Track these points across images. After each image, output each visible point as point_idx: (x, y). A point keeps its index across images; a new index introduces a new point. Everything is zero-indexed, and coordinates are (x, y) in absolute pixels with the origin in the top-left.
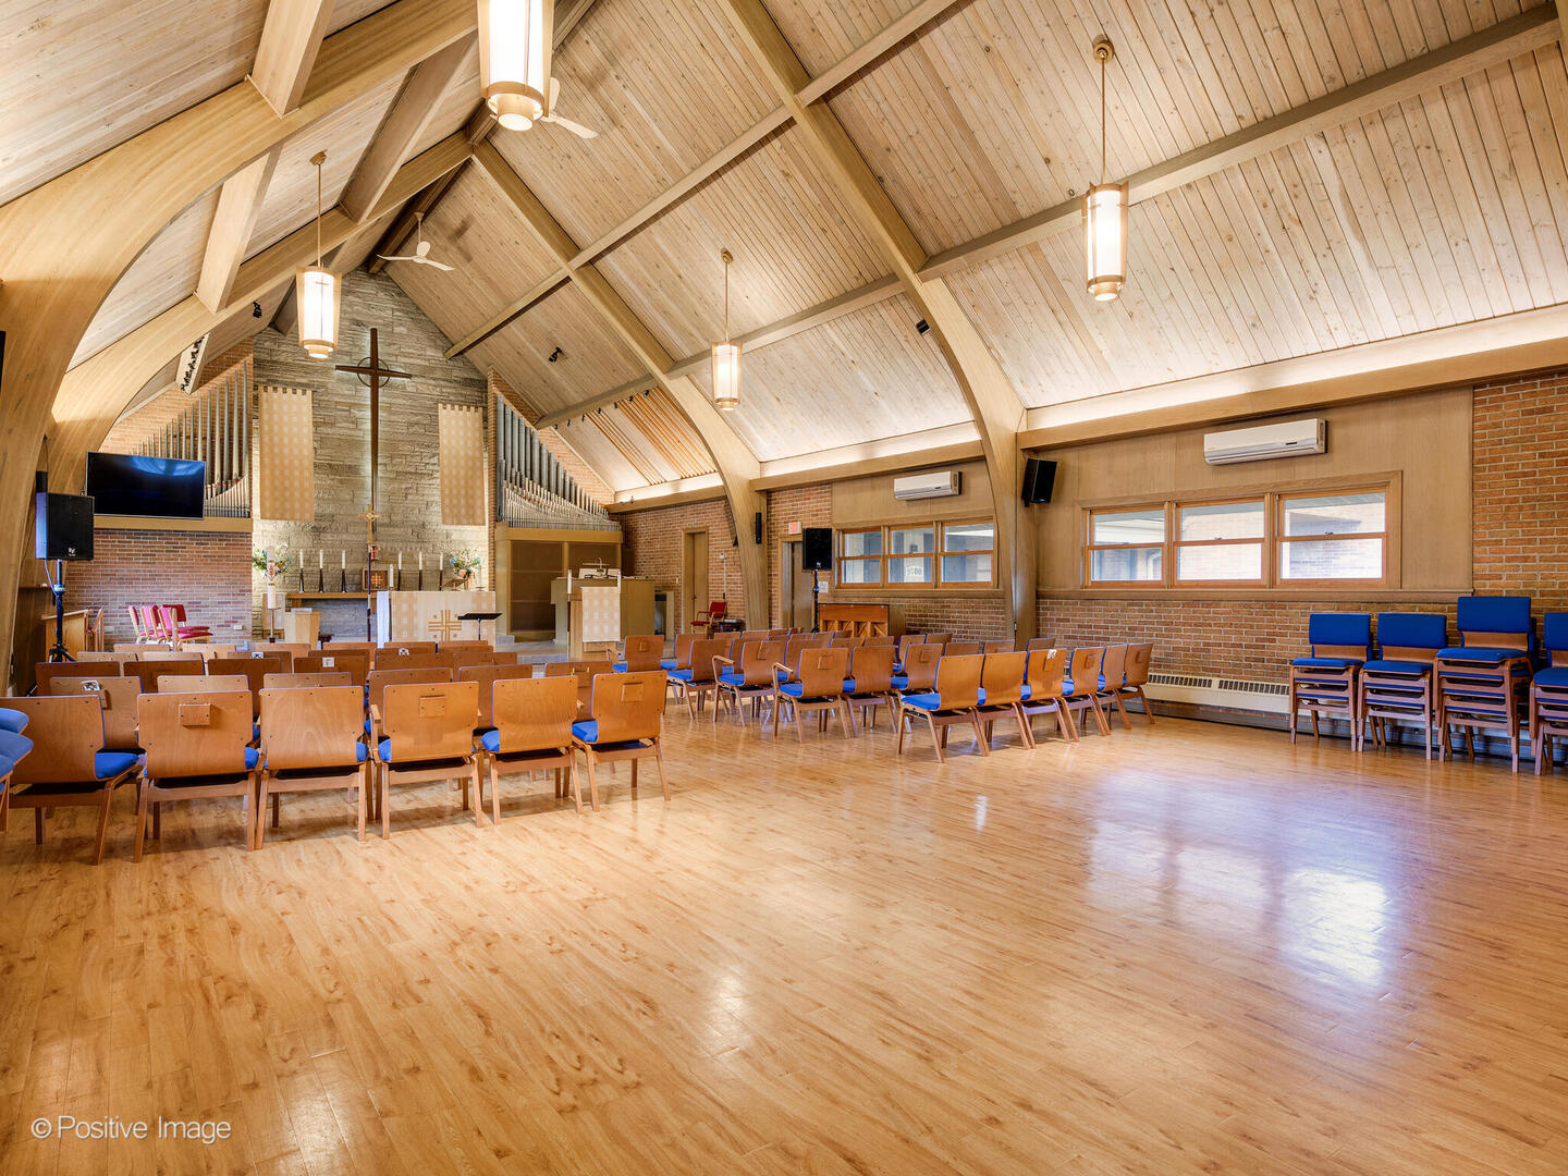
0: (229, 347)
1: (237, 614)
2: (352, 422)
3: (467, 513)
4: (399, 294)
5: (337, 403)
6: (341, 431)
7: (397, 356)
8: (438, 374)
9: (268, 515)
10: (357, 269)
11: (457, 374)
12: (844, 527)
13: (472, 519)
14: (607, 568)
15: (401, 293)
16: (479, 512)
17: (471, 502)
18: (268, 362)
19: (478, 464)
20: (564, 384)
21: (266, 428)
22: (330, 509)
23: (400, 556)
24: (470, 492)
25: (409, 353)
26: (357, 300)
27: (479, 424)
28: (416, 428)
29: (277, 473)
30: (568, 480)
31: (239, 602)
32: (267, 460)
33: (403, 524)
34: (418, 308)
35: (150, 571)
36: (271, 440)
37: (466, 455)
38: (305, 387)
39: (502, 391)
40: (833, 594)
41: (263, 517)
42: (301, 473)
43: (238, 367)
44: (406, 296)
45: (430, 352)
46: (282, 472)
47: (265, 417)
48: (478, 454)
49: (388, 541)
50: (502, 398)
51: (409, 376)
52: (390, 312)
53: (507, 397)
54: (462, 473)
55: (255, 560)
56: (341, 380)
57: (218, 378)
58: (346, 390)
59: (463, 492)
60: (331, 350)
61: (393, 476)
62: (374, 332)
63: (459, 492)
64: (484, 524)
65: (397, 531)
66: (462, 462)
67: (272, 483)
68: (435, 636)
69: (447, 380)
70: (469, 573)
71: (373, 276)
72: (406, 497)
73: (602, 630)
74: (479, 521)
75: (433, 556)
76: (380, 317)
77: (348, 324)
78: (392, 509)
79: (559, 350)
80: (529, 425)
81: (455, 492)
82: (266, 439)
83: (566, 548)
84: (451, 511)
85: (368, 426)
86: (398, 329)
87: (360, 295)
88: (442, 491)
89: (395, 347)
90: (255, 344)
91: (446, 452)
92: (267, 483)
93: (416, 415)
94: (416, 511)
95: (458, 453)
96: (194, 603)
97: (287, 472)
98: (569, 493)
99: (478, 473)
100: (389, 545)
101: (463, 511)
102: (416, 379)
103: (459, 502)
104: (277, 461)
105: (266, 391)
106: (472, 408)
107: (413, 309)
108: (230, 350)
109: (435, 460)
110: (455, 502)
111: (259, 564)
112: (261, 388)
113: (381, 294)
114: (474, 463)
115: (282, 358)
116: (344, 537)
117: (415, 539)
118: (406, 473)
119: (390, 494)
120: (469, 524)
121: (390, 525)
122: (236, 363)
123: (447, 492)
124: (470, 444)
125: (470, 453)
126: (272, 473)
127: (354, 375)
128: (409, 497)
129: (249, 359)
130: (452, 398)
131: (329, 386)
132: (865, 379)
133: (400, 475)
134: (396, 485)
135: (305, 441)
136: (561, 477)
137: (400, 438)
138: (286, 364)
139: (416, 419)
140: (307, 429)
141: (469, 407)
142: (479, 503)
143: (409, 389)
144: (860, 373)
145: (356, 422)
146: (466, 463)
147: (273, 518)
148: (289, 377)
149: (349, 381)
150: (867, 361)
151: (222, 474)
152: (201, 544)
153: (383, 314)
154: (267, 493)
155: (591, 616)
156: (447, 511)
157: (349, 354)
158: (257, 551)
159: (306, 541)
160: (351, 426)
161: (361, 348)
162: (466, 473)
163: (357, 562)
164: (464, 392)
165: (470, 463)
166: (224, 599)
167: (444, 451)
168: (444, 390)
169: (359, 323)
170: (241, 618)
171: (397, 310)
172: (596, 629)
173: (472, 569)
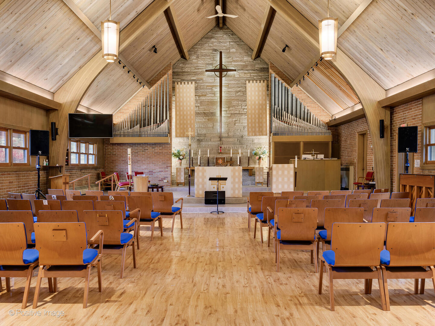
0: (163, 68)
1: (165, 176)
2: (213, 94)
3: (259, 130)
4: (232, 35)
5: (207, 86)
6: (209, 98)
7: (231, 62)
8: (249, 68)
9: (178, 135)
10: (215, 27)
11: (258, 66)
12: (429, 125)
13: (262, 133)
14: (317, 154)
15: (233, 34)
16: (264, 129)
17: (261, 125)
18: (181, 72)
19: (264, 107)
20: (295, 63)
21: (178, 99)
22: (204, 132)
23: (231, 151)
24: (261, 120)
25: (236, 60)
26: (215, 40)
27: (265, 88)
28: (239, 93)
29: (182, 117)
30: (306, 111)
31: (166, 171)
32: (178, 113)
33: (233, 137)
34: (240, 39)
35: (137, 159)
36: (179, 104)
37: (259, 103)
38: (192, 81)
39: (274, 71)
40: (422, 168)
41: (176, 136)
42: (191, 117)
43: (166, 76)
44: (235, 35)
45: (245, 58)
46: (183, 117)
47: (178, 95)
48: (264, 102)
49: (227, 144)
50: (274, 75)
51: (235, 70)
52: (228, 43)
53: (277, 74)
54: (257, 112)
55: (174, 154)
56: (209, 76)
57: (159, 81)
58: (210, 80)
59: (257, 120)
60: (115, 58)
61: (229, 115)
62: (221, 53)
63: (255, 121)
64: (267, 135)
65: (231, 140)
66: (257, 107)
67: (180, 122)
68: (214, 188)
69: (253, 70)
70: (260, 158)
71: (221, 28)
72: (235, 124)
73: (283, 186)
74: (265, 133)
75: (246, 150)
76: (225, 46)
77: (211, 51)
78: (229, 130)
79: (287, 46)
80: (287, 86)
81: (253, 121)
82: (178, 104)
83: (302, 144)
84: (252, 129)
85: (218, 95)
86: (231, 50)
87: (216, 38)
88: (248, 120)
89: (231, 58)
90: (177, 65)
91: (250, 103)
92: (178, 122)
93: (239, 87)
94: (239, 131)
95: (255, 103)
96: (151, 171)
97: (185, 117)
98: (307, 118)
99: (264, 111)
100: (228, 146)
101: (257, 129)
102: (239, 71)
103: (255, 125)
104: (182, 113)
105: (178, 84)
106: (262, 81)
107: (238, 40)
108: (163, 69)
109: (246, 107)
110: (253, 125)
111: (175, 156)
112: (176, 83)
113: (225, 36)
114: (262, 107)
115: (186, 70)
116: (210, 143)
117: (239, 143)
118: (235, 114)
119: (228, 124)
120: (260, 135)
121: (228, 137)
122: (165, 74)
123: (250, 121)
124: (260, 98)
125: (261, 102)
126: (180, 117)
127: (213, 73)
128: (236, 124)
129: (170, 72)
130: (255, 78)
131: (204, 79)
132: (423, 24)
133: (232, 115)
134: (231, 119)
135: (192, 104)
136: (303, 110)
137: (233, 98)
138: (188, 72)
139: (239, 89)
140: (193, 98)
141: (260, 81)
142: (264, 125)
143: (236, 76)
144: (419, 20)
145: (214, 94)
146: (259, 107)
147: (180, 137)
148: (189, 77)
149: (211, 76)
150: (421, 11)
151: (160, 120)
152: (153, 148)
153: (226, 45)
154: (178, 126)
155: (277, 179)
156: (250, 130)
157: (212, 64)
158: (174, 150)
159: (194, 146)
160: (212, 95)
161: (216, 61)
162: (259, 112)
163: (214, 154)
164: (260, 74)
165: (261, 107)
166: (161, 170)
167: (249, 102)
168: (252, 75)
169: (215, 50)
170: (167, 177)
171: (232, 42)
172: (280, 186)
173: (261, 156)
